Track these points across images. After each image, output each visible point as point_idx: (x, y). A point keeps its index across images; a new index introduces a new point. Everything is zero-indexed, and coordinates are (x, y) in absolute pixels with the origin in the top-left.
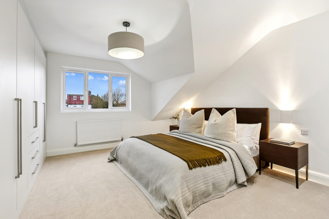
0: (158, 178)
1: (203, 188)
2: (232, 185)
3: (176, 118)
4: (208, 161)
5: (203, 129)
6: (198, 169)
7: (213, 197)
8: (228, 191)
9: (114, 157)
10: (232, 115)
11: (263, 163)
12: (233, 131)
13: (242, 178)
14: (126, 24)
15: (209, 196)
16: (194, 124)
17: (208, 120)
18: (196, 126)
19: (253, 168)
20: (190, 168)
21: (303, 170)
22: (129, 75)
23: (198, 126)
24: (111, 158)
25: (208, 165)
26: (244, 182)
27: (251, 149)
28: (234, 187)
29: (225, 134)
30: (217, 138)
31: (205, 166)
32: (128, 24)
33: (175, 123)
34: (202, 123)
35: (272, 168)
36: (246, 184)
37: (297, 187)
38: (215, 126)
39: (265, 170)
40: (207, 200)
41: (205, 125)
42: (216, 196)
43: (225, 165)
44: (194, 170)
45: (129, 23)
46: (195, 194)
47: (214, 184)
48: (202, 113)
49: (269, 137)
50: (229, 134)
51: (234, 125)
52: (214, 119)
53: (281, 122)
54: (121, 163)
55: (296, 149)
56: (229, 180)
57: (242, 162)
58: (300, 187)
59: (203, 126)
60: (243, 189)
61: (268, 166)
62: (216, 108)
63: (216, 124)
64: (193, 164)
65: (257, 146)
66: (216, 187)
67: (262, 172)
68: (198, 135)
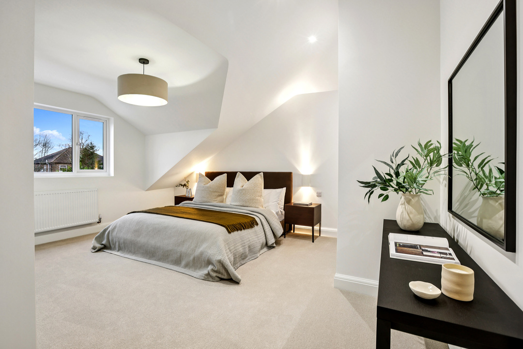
0: (196, 247)
1: (240, 250)
2: (264, 248)
3: (185, 185)
4: (243, 225)
5: (225, 197)
6: (236, 233)
7: (249, 259)
8: (261, 253)
9: (102, 244)
10: (259, 180)
11: (287, 225)
12: (261, 196)
13: (272, 240)
14: (144, 61)
15: (246, 258)
16: (216, 192)
17: (233, 187)
18: (217, 194)
19: (280, 231)
20: (229, 232)
21: (316, 227)
22: (109, 119)
23: (220, 194)
24: (98, 246)
25: (244, 229)
26: (273, 244)
27: (277, 213)
28: (265, 249)
29: (253, 199)
30: (245, 205)
31: (241, 230)
32: (145, 61)
33: (182, 192)
34: (224, 190)
35: (294, 232)
36: (275, 245)
37: (313, 242)
38: (242, 191)
39: (289, 234)
40: (244, 262)
41: (227, 192)
42: (251, 258)
43: (258, 229)
44: (232, 233)
45: (148, 61)
46: (236, 255)
47: (249, 247)
48: (223, 178)
49: (293, 201)
50: (257, 200)
51: (261, 190)
52: (241, 184)
53: (302, 185)
54: (120, 249)
55: (313, 208)
56: (261, 242)
57: (271, 225)
58: (315, 241)
59: (225, 193)
60: (273, 250)
61: (291, 230)
62: (241, 172)
63: (243, 189)
64: (231, 229)
65: (282, 211)
66: (251, 250)
67: (286, 236)
68: (221, 204)
